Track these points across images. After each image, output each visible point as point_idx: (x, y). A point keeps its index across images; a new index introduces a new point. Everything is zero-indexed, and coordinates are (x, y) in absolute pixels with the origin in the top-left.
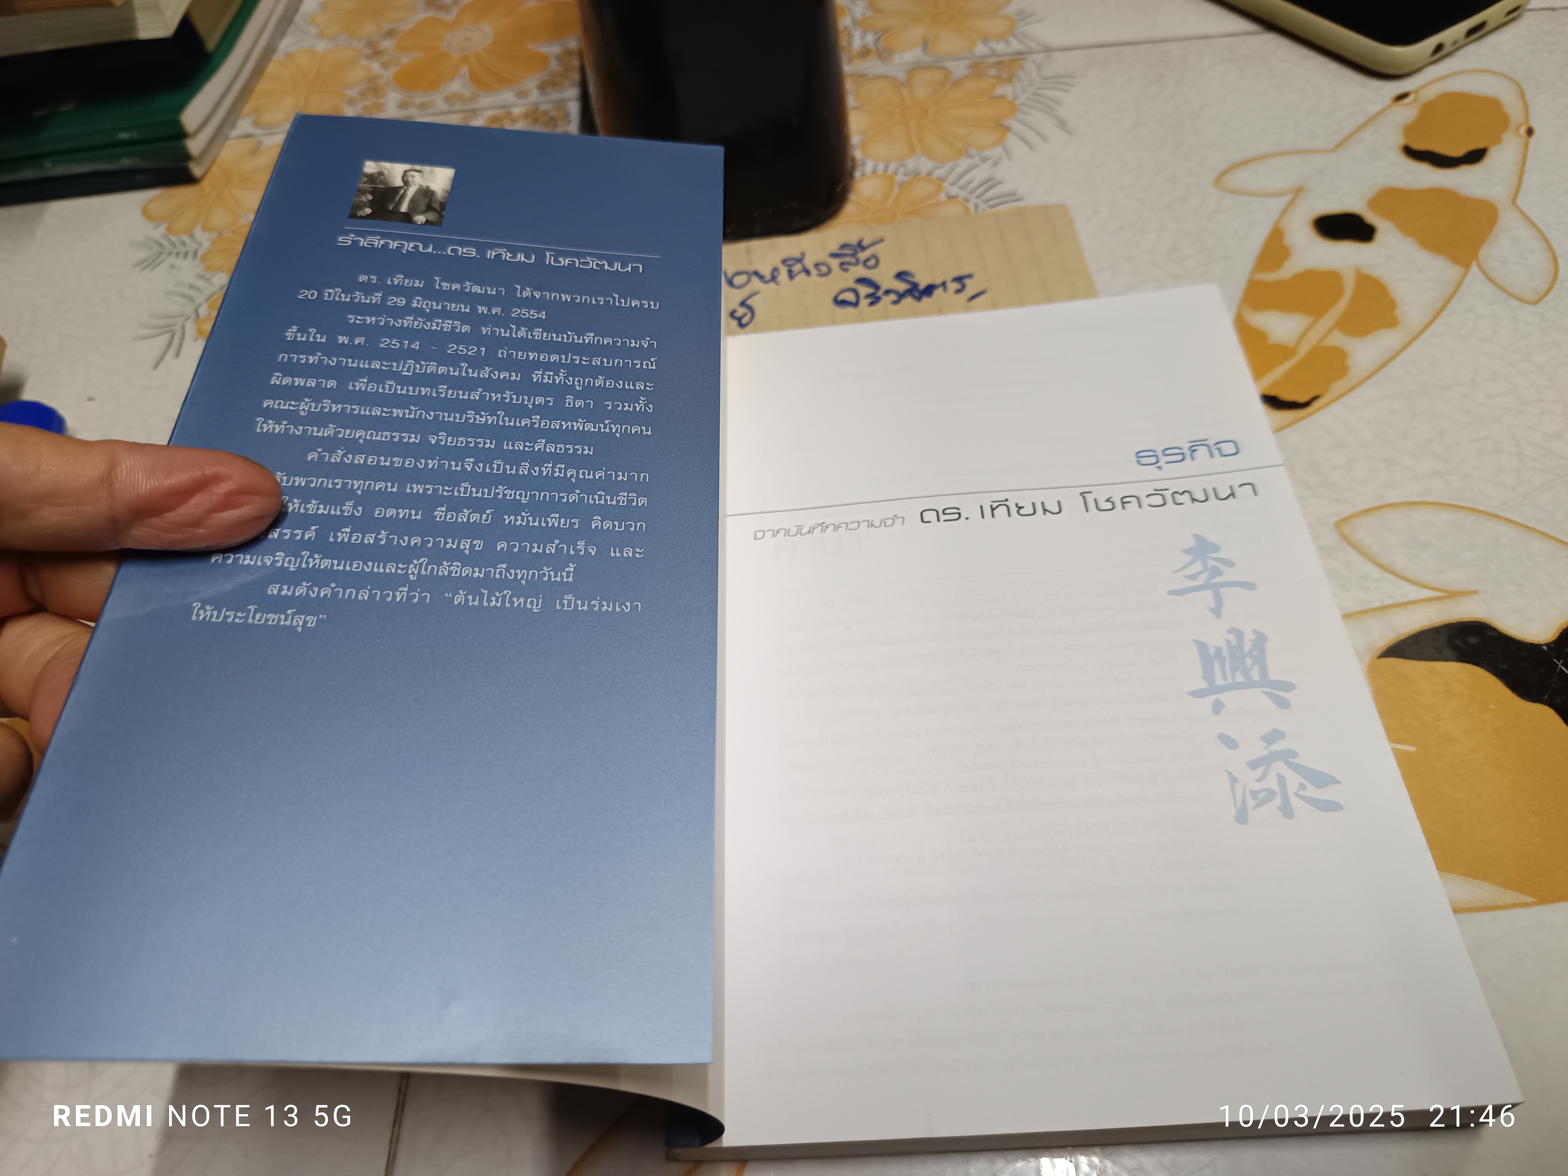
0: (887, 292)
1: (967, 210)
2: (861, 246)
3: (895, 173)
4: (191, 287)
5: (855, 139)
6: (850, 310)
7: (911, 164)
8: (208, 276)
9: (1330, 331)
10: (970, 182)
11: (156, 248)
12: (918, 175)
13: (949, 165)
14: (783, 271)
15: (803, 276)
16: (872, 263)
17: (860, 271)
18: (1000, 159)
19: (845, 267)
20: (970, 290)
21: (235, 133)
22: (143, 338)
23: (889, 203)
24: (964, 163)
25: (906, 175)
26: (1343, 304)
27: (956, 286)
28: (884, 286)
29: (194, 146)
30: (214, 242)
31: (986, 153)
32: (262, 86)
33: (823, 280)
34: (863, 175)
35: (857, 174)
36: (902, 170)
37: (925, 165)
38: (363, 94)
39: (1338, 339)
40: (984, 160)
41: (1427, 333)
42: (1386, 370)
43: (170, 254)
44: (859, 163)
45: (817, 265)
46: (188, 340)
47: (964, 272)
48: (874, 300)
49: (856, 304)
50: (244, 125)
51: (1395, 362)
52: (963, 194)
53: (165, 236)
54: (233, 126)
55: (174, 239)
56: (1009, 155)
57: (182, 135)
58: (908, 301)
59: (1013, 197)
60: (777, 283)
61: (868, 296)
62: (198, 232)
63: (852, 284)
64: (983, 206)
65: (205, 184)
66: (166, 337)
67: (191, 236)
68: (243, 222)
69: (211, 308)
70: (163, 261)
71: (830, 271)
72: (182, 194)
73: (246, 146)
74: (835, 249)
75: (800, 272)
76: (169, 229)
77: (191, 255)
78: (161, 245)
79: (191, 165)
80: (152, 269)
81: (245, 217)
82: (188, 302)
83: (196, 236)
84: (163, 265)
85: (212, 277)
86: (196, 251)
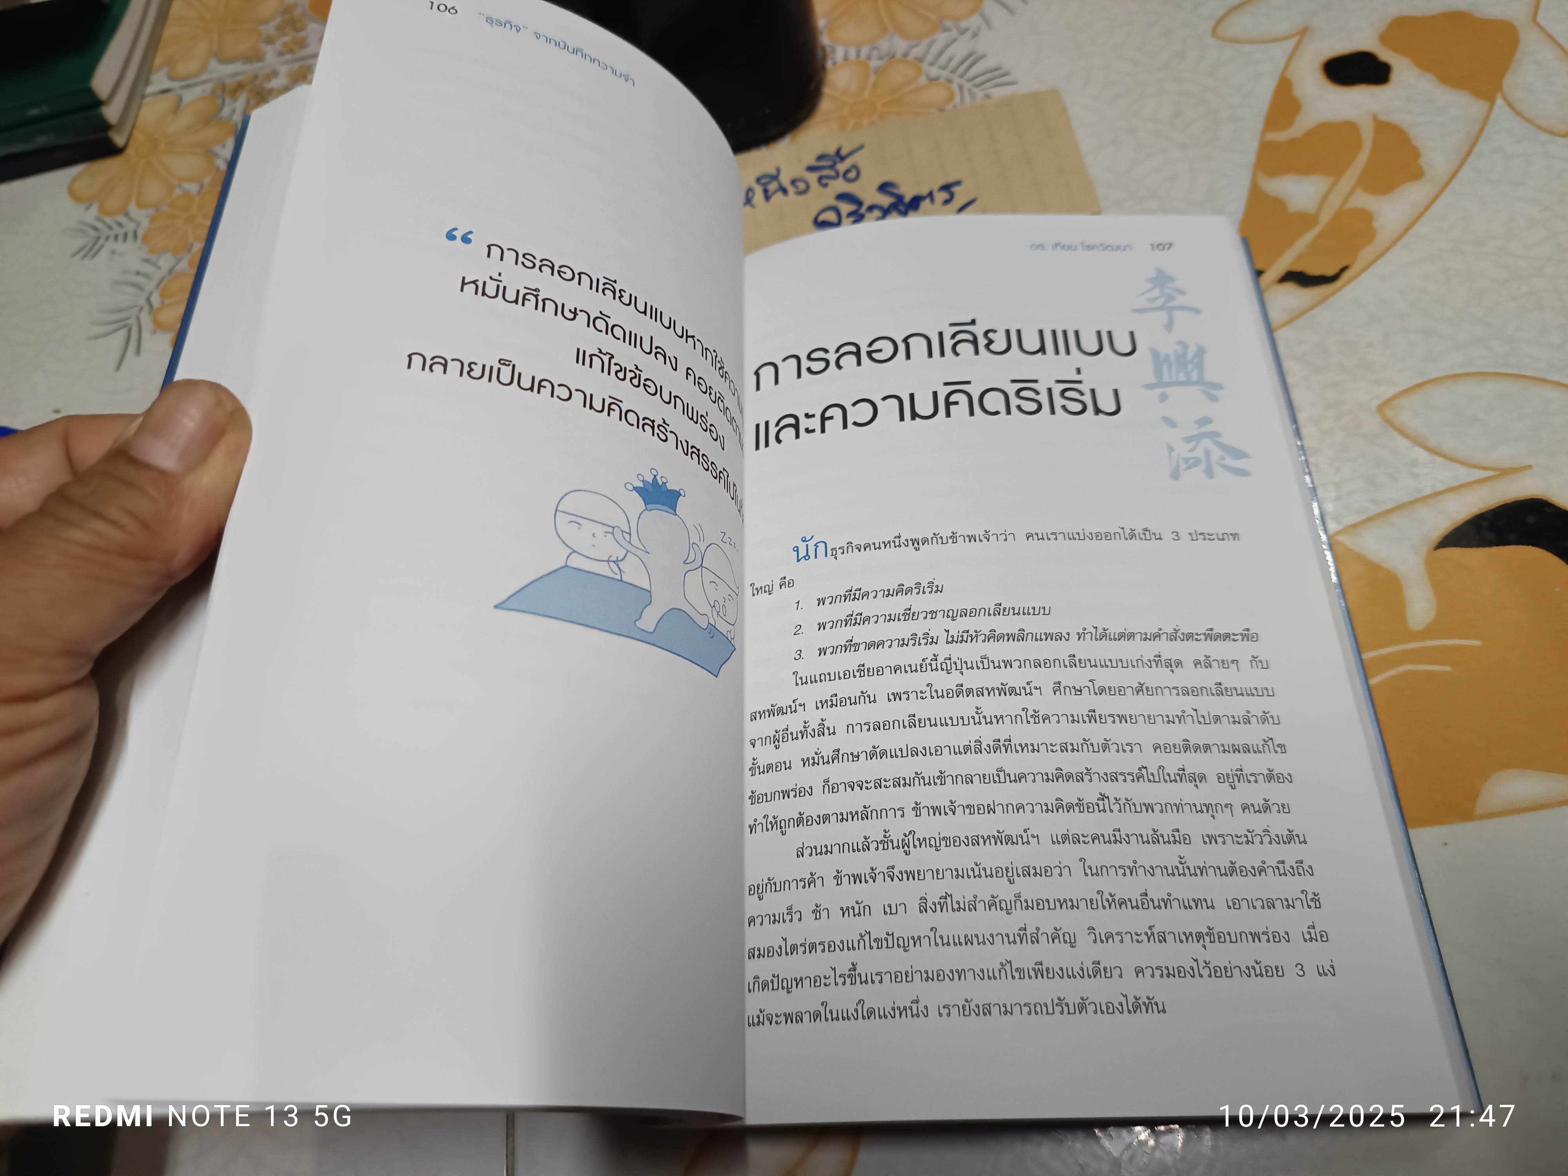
0: (871, 208)
2: (840, 156)
3: (869, 58)
4: (138, 273)
5: (821, 23)
6: (832, 230)
7: (884, 45)
8: (153, 258)
10: (951, 59)
11: (93, 233)
12: (893, 57)
13: (926, 42)
14: (759, 191)
15: (779, 195)
16: (853, 174)
17: (840, 186)
18: (979, 29)
19: (824, 181)
20: (960, 199)
21: (150, 89)
22: (98, 337)
23: (867, 93)
24: (942, 38)
25: (880, 58)
26: (1363, 158)
27: (944, 196)
28: (867, 202)
29: (111, 113)
30: (152, 220)
31: (963, 24)
32: (169, 31)
33: (801, 198)
34: (833, 63)
35: (827, 64)
36: (875, 53)
37: (900, 45)
38: (280, 29)
39: (1362, 200)
40: (962, 32)
41: (1456, 181)
42: (1415, 229)
43: (107, 238)
44: (827, 50)
45: (793, 182)
46: (146, 334)
47: (951, 179)
48: (858, 218)
49: (839, 224)
50: (159, 81)
51: (1425, 218)
52: (945, 74)
53: (98, 219)
54: (147, 83)
55: (108, 220)
56: (988, 23)
57: (97, 103)
58: (894, 215)
59: (998, 73)
60: (753, 206)
61: (850, 214)
62: (133, 209)
63: (832, 202)
64: (967, 86)
65: (130, 151)
66: (123, 333)
67: (127, 215)
68: (178, 192)
69: (163, 295)
70: (102, 247)
71: (808, 188)
72: (108, 167)
73: (166, 102)
74: (811, 161)
75: (775, 192)
76: (102, 210)
77: (130, 236)
78: (96, 229)
79: (111, 134)
80: (93, 257)
81: (179, 186)
82: (138, 291)
83: (131, 215)
84: (103, 250)
85: (158, 260)
86: (135, 232)
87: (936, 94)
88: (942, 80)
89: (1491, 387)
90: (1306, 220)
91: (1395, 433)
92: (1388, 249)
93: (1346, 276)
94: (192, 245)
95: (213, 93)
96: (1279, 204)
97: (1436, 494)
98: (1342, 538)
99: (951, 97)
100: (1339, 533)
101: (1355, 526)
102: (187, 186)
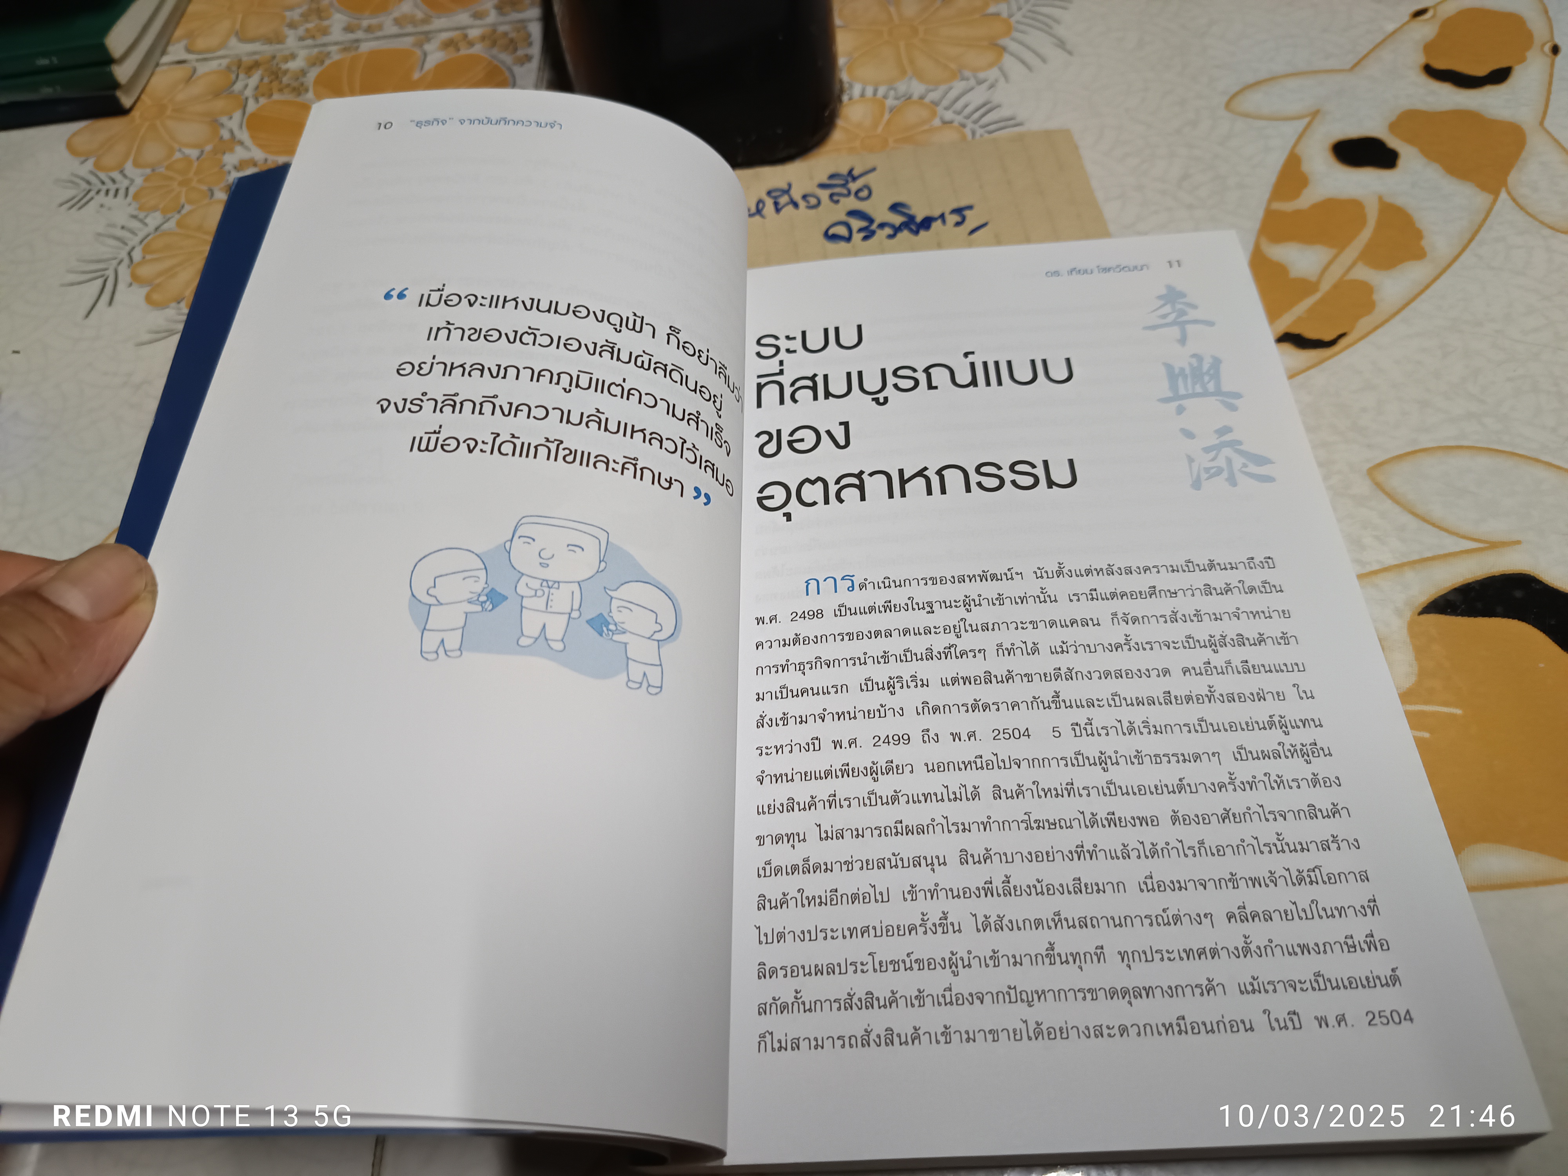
0: (882, 226)
1: (964, 137)
2: (852, 176)
3: (885, 97)
5: (841, 61)
6: (843, 244)
7: (902, 87)
8: (142, 215)
9: (1353, 264)
10: (966, 106)
11: (84, 185)
12: (910, 98)
13: (943, 88)
14: (769, 203)
15: (790, 207)
16: (864, 193)
17: (851, 203)
18: (996, 81)
19: (835, 198)
20: (970, 224)
21: (165, 59)
22: (72, 285)
23: (880, 129)
24: (959, 86)
25: (897, 98)
27: (956, 218)
28: (878, 219)
29: (122, 73)
30: (147, 179)
31: (982, 75)
32: (194, 7)
33: (813, 211)
34: (850, 99)
35: (845, 98)
36: (892, 93)
37: (917, 88)
38: (305, 17)
40: (980, 82)
41: (1457, 265)
43: (98, 192)
44: (846, 86)
45: (804, 197)
46: (121, 286)
47: (964, 203)
48: (868, 234)
49: (849, 239)
50: (176, 51)
51: (1423, 296)
52: (959, 119)
54: (164, 53)
56: (1006, 78)
57: (108, 61)
58: (905, 234)
59: (1012, 122)
60: (763, 217)
61: (861, 230)
62: (129, 167)
63: (843, 217)
64: (980, 131)
65: (135, 114)
66: (97, 283)
67: (122, 172)
68: (178, 155)
69: (145, 251)
70: (92, 199)
71: (819, 203)
72: (110, 126)
73: (180, 72)
74: (824, 179)
75: (787, 204)
76: (97, 165)
77: (122, 192)
78: (88, 183)
79: (119, 94)
80: (80, 208)
81: (180, 150)
82: (121, 245)
83: (127, 172)
84: (92, 203)
85: (146, 217)
86: (127, 189)
88: (956, 123)
89: (1485, 461)
91: (1385, 498)
93: (1343, 342)
94: (183, 207)
95: (228, 68)
96: (1280, 269)
97: (1424, 561)
102: (188, 151)
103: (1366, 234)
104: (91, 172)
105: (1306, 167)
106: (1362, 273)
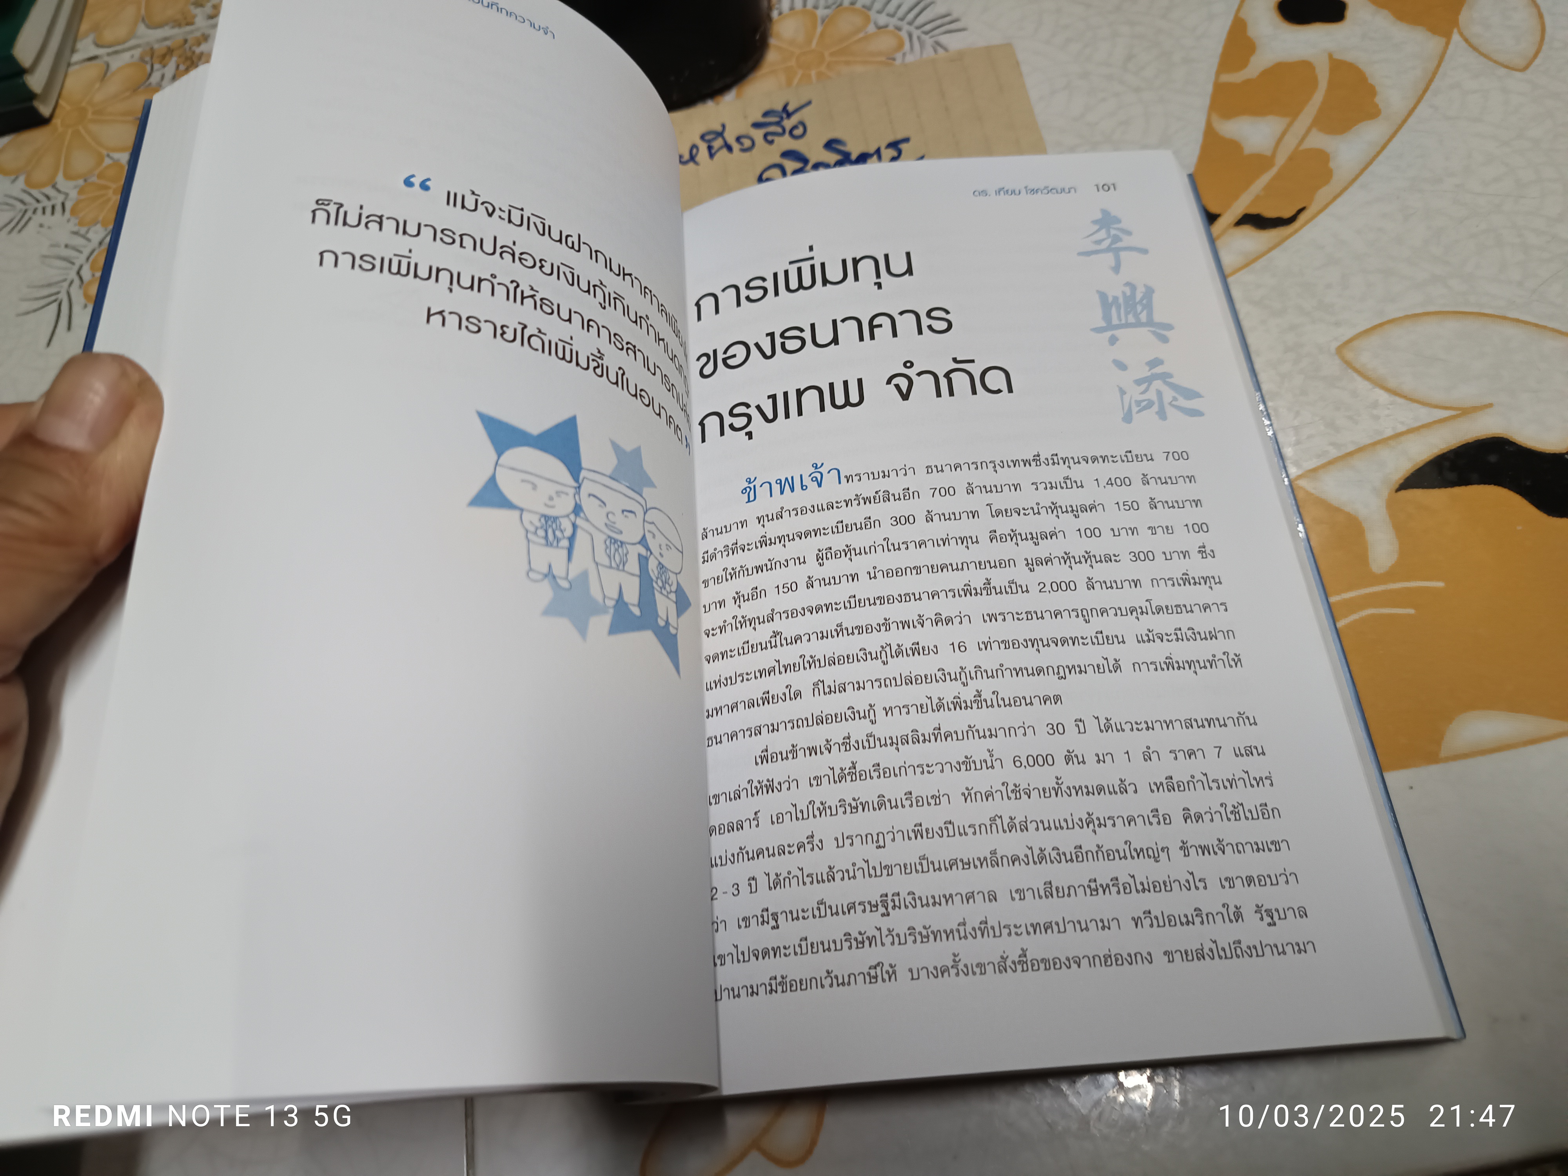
0: (817, 164)
1: (900, 43)
2: (786, 112)
8: (83, 231)
11: (19, 206)
14: (703, 148)
15: (725, 151)
16: (799, 131)
17: (786, 142)
19: (770, 138)
21: (76, 58)
22: (28, 313)
23: (814, 43)
25: (827, 7)
27: (892, 152)
28: (814, 158)
29: (35, 82)
30: (81, 191)
34: (780, 14)
35: (775, 14)
41: (1413, 118)
43: (35, 211)
45: (739, 139)
46: (76, 309)
47: (899, 135)
50: (86, 48)
51: (1380, 158)
52: (893, 22)
54: (73, 51)
57: (21, 72)
59: (949, 19)
60: (697, 164)
61: (796, 170)
62: (60, 179)
63: (778, 158)
64: (916, 33)
65: (57, 121)
66: (53, 308)
67: (54, 187)
68: (107, 162)
69: (94, 268)
70: (30, 219)
71: (753, 145)
72: (34, 138)
73: (93, 71)
74: (757, 117)
75: (721, 149)
76: (28, 182)
77: (59, 208)
78: (22, 202)
79: (37, 104)
80: (20, 231)
81: (108, 156)
82: (69, 265)
83: (59, 186)
84: (31, 224)
85: (87, 232)
86: (63, 205)
87: (885, 43)
88: (891, 28)
89: (1452, 326)
90: (1262, 162)
91: (1355, 375)
92: (1345, 189)
95: (142, 59)
97: (1398, 436)
98: (1302, 483)
99: (901, 45)
100: (1299, 477)
101: (1314, 470)
102: (116, 156)
103: (1318, 98)
104: (25, 191)
105: (1252, 32)
106: (1318, 140)
